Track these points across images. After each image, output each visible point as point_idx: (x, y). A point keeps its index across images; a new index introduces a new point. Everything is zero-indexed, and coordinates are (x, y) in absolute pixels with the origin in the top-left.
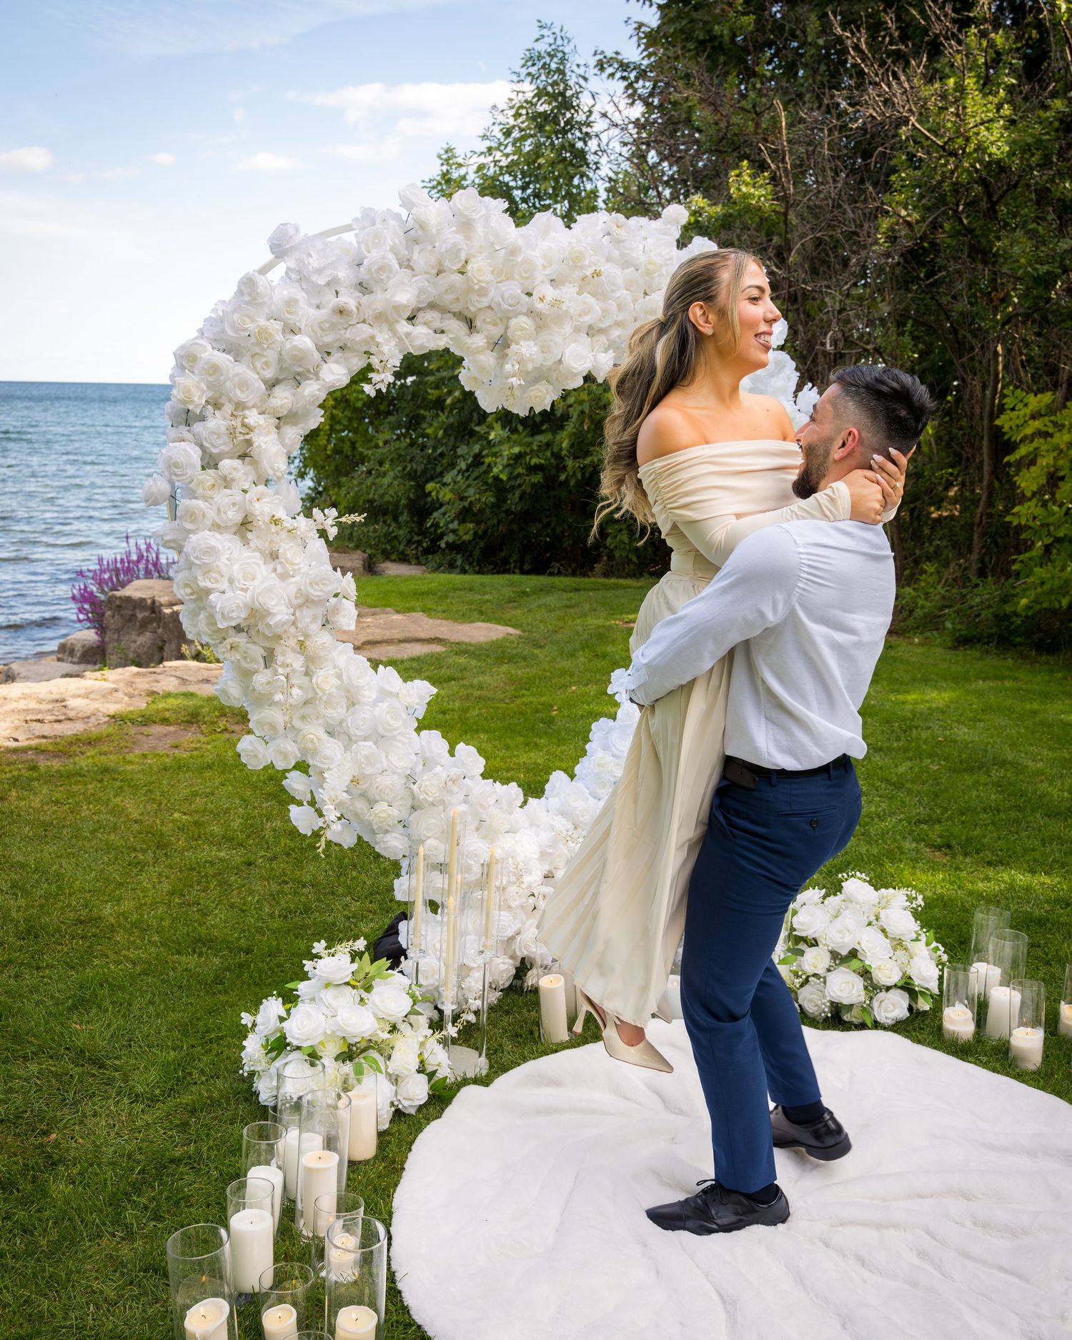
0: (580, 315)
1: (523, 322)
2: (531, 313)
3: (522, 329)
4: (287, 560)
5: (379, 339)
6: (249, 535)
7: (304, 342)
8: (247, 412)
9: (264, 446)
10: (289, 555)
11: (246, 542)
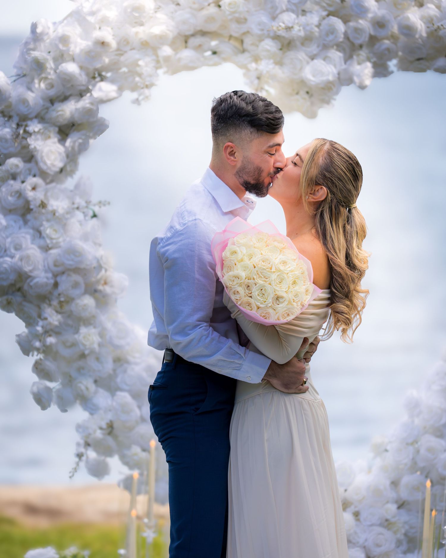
0: (327, 35)
1: (269, 45)
2: (276, 37)
3: (268, 51)
4: (48, 236)
5: (141, 63)
6: (29, 217)
7: (71, 68)
8: (29, 123)
9: (38, 148)
10: (48, 231)
11: (26, 222)
